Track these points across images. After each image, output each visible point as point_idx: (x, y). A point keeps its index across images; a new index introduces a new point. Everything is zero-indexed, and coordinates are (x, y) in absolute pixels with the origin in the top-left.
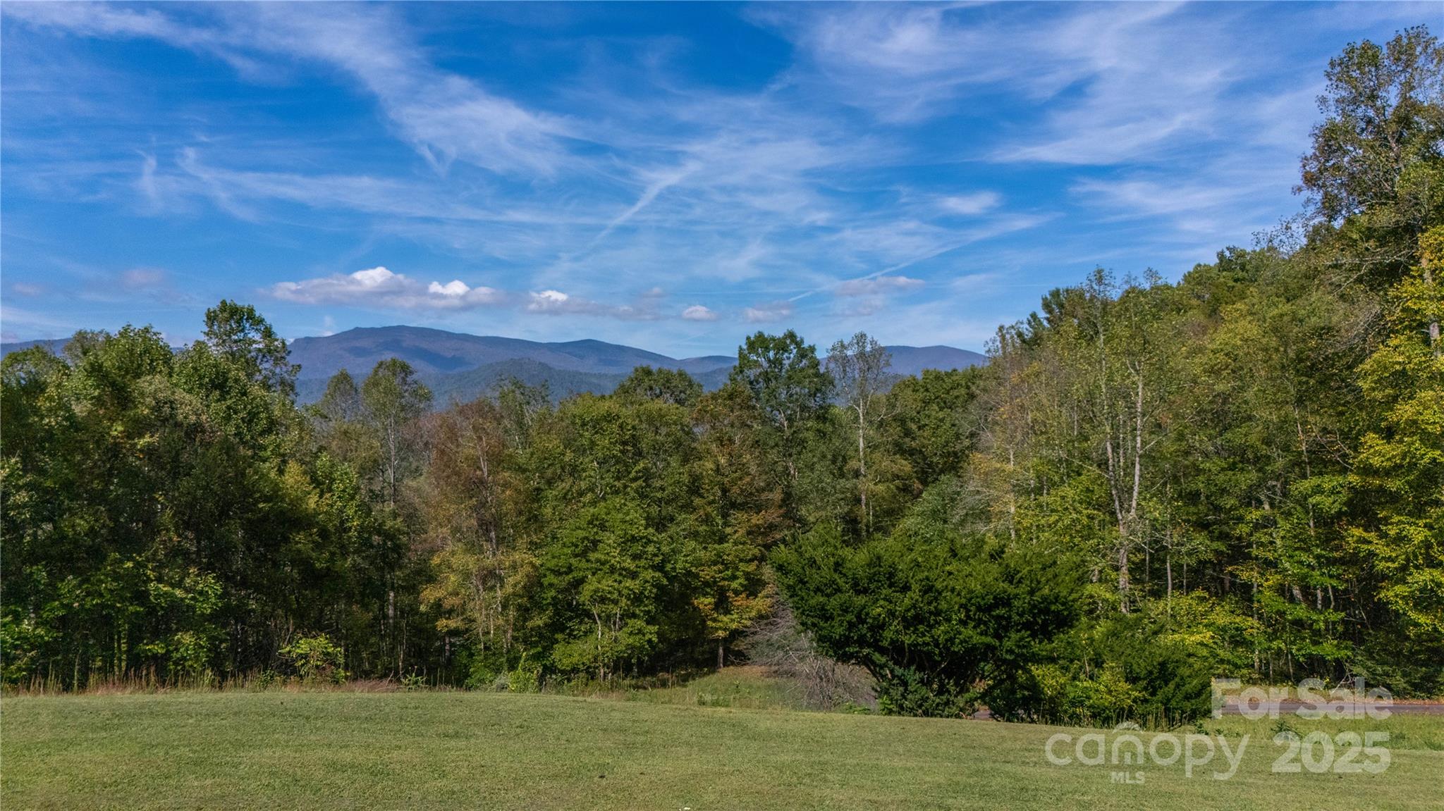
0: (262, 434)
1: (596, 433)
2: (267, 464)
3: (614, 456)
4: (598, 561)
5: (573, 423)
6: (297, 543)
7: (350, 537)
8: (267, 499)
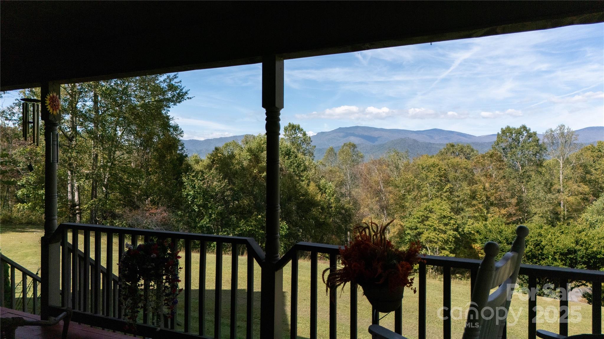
0: (302, 171)
1: (428, 172)
2: (304, 183)
3: (436, 182)
4: (428, 225)
5: (418, 168)
6: (313, 211)
7: (332, 210)
8: (303, 195)
